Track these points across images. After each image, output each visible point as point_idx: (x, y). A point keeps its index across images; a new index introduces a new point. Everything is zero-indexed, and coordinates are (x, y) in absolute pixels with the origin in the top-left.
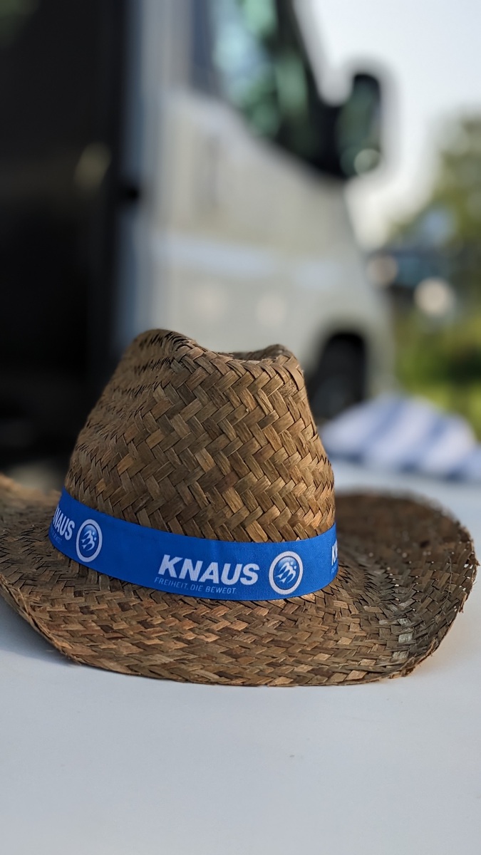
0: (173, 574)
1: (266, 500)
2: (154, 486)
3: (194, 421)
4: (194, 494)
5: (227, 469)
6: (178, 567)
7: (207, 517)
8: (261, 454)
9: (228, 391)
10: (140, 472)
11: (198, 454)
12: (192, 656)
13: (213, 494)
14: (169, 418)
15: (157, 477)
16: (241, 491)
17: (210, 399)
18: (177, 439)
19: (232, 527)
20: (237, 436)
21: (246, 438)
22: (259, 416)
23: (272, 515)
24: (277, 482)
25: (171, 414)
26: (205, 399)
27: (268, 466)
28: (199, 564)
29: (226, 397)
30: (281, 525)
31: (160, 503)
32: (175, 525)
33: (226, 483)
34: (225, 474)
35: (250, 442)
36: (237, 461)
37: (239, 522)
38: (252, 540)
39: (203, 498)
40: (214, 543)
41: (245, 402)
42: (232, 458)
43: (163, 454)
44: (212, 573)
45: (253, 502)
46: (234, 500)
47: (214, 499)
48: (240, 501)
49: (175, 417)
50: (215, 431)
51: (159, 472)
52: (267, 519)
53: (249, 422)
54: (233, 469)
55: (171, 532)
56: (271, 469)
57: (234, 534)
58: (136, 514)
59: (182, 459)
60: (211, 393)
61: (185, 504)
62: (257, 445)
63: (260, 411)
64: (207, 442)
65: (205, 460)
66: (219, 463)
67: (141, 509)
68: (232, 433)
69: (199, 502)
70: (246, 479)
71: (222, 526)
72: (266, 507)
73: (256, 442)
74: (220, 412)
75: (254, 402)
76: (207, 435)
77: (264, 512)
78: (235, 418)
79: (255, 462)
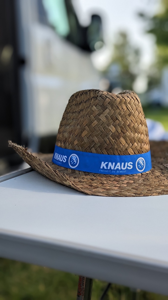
0: (105, 168)
1: (133, 141)
2: (96, 139)
3: (107, 116)
4: (110, 140)
5: (120, 131)
6: (107, 165)
7: (115, 147)
8: (130, 125)
9: (118, 105)
10: (90, 135)
11: (110, 127)
12: (123, 190)
13: (116, 140)
14: (99, 116)
15: (97, 136)
16: (125, 138)
17: (112, 108)
18: (102, 123)
19: (123, 150)
20: (122, 120)
21: (125, 120)
22: (128, 113)
23: (135, 145)
24: (135, 134)
25: (99, 115)
26: (110, 108)
27: (132, 129)
28: (114, 164)
29: (117, 107)
30: (138, 149)
31: (99, 145)
32: (105, 152)
33: (120, 136)
34: (119, 133)
35: (126, 121)
36: (123, 128)
37: (125, 149)
38: (130, 154)
39: (113, 141)
40: (118, 156)
41: (123, 108)
42: (121, 127)
43: (98, 128)
44: (118, 166)
45: (129, 142)
46: (123, 141)
47: (116, 141)
48: (125, 142)
49: (101, 115)
50: (114, 119)
51: (97, 134)
52: (134, 147)
53: (125, 115)
54: (122, 131)
55: (103, 154)
56: (133, 130)
57: (124, 153)
58: (90, 149)
59: (105, 129)
60: (112, 106)
61: (107, 144)
62: (129, 122)
63: (128, 111)
64: (113, 123)
65: (112, 129)
66: (117, 129)
67: (92, 148)
68: (120, 119)
69: (112, 143)
70: (126, 134)
71: (120, 150)
72: (133, 143)
73: (128, 121)
74: (116, 112)
75: (126, 108)
76: (112, 120)
77: (132, 145)
78: (121, 114)
79: (128, 128)
